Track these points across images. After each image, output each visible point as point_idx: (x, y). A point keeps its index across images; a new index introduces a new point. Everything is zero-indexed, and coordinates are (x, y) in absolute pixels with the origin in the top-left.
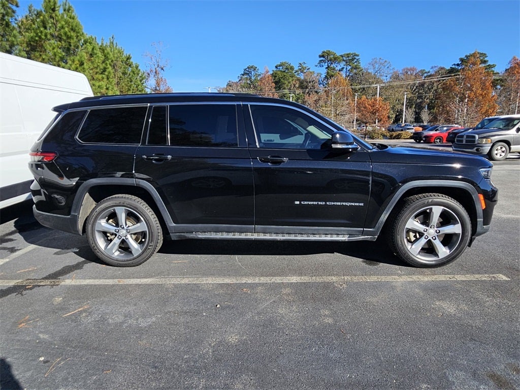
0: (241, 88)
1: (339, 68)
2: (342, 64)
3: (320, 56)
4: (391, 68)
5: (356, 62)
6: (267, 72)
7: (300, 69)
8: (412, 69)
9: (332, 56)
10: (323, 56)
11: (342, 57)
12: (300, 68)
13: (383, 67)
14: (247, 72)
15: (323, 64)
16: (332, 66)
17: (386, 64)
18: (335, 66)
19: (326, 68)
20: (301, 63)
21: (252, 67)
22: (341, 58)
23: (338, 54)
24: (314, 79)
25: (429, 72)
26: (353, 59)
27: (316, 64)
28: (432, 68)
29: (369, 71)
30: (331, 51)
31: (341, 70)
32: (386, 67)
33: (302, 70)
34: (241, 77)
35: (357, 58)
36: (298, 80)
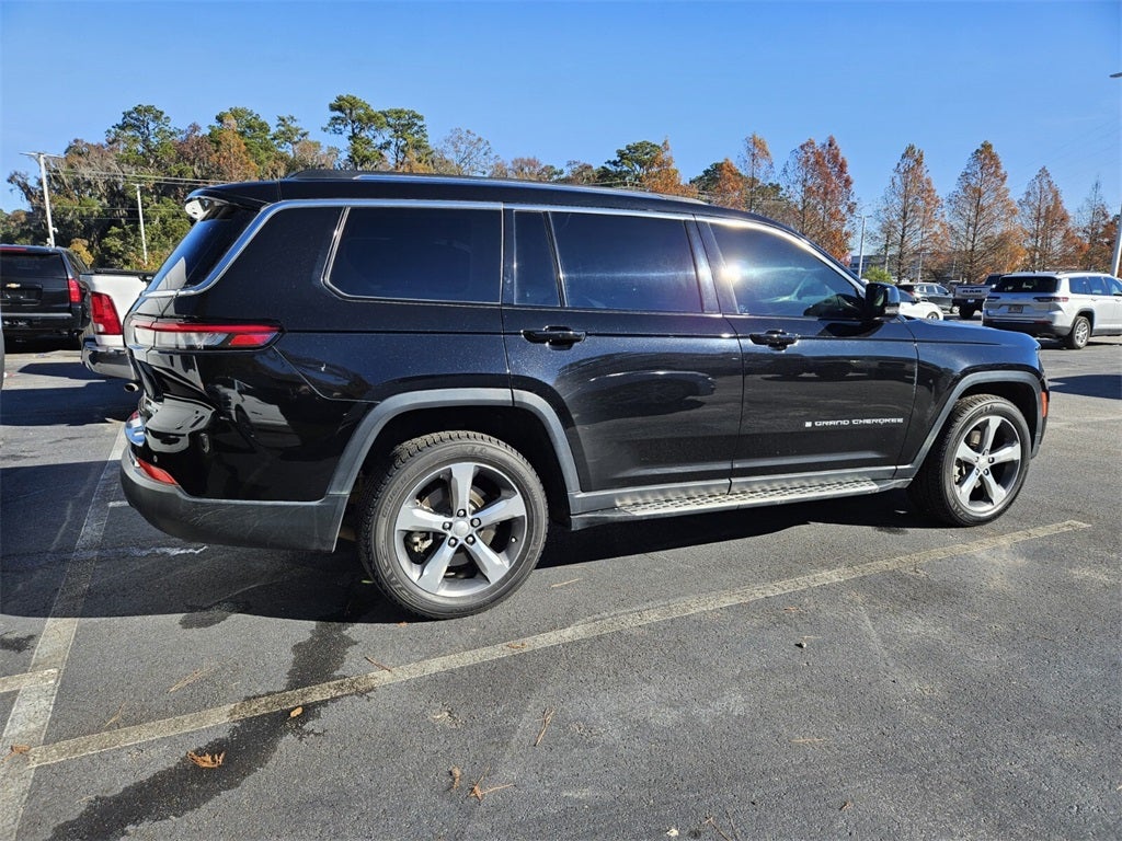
0: (119, 163)
1: (379, 141)
2: (387, 134)
3: (333, 108)
4: (492, 156)
5: (417, 132)
6: (195, 128)
7: (283, 133)
8: (532, 163)
9: (362, 111)
10: (340, 108)
11: (386, 116)
12: (283, 129)
13: (475, 151)
14: (135, 121)
15: (342, 127)
16: (363, 135)
17: (481, 145)
18: (371, 137)
19: (350, 138)
20: (285, 116)
21: (148, 110)
22: (384, 119)
23: (376, 108)
24: (323, 161)
25: (561, 172)
26: (410, 126)
27: (326, 126)
28: (569, 164)
29: (447, 157)
30: (358, 98)
31: (385, 148)
32: (482, 152)
33: (287, 135)
34: (117, 135)
35: (420, 123)
36: (283, 158)
